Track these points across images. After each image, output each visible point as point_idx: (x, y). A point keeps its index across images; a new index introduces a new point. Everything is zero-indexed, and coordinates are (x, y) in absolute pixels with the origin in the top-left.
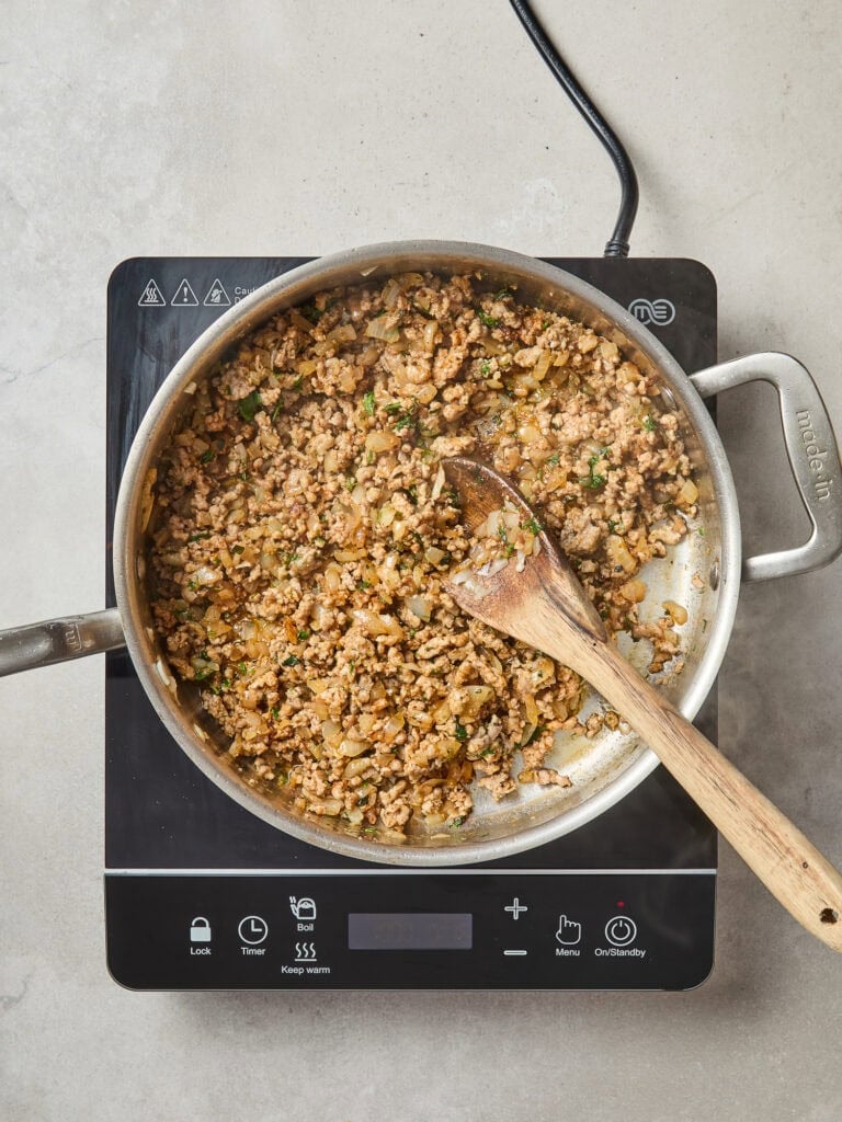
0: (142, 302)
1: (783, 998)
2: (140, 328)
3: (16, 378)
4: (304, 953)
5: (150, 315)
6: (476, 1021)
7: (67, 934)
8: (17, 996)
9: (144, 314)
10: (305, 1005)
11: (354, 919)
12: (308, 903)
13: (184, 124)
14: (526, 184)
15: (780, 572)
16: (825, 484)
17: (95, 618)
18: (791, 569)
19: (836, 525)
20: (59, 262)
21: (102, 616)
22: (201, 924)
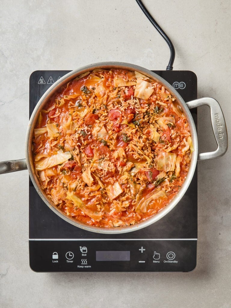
0: (39, 83)
1: (216, 274)
2: (38, 90)
3: (4, 104)
4: (84, 262)
5: (41, 86)
6: (131, 280)
7: (19, 257)
8: (5, 274)
10: (84, 276)
11: (98, 253)
13: (51, 34)
14: (145, 50)
15: (208, 158)
16: (222, 134)
17: (19, 161)
18: (211, 157)
19: (224, 145)
20: (16, 72)
21: (21, 161)
22: (55, 254)
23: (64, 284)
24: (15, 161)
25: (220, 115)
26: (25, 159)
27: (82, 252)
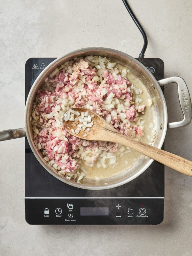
0: (33, 68)
1: (179, 227)
2: (33, 74)
3: (5, 85)
4: (70, 216)
5: (35, 71)
6: (109, 232)
7: (16, 211)
8: (4, 226)
9: (34, 71)
10: (70, 228)
11: (82, 209)
12: (71, 205)
13: (43, 27)
14: (121, 41)
15: (176, 127)
16: (187, 107)
17: (20, 130)
18: (179, 126)
19: (189, 116)
20: (15, 58)
21: (21, 129)
22: (47, 210)
23: (53, 234)
24: (16, 129)
25: (186, 91)
26: (24, 128)
27: (69, 208)
